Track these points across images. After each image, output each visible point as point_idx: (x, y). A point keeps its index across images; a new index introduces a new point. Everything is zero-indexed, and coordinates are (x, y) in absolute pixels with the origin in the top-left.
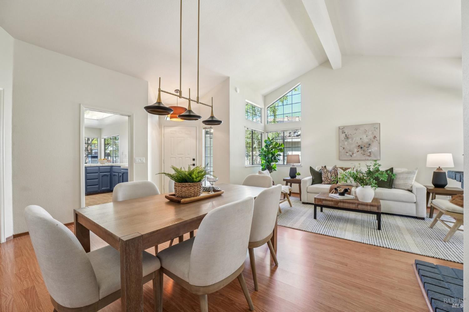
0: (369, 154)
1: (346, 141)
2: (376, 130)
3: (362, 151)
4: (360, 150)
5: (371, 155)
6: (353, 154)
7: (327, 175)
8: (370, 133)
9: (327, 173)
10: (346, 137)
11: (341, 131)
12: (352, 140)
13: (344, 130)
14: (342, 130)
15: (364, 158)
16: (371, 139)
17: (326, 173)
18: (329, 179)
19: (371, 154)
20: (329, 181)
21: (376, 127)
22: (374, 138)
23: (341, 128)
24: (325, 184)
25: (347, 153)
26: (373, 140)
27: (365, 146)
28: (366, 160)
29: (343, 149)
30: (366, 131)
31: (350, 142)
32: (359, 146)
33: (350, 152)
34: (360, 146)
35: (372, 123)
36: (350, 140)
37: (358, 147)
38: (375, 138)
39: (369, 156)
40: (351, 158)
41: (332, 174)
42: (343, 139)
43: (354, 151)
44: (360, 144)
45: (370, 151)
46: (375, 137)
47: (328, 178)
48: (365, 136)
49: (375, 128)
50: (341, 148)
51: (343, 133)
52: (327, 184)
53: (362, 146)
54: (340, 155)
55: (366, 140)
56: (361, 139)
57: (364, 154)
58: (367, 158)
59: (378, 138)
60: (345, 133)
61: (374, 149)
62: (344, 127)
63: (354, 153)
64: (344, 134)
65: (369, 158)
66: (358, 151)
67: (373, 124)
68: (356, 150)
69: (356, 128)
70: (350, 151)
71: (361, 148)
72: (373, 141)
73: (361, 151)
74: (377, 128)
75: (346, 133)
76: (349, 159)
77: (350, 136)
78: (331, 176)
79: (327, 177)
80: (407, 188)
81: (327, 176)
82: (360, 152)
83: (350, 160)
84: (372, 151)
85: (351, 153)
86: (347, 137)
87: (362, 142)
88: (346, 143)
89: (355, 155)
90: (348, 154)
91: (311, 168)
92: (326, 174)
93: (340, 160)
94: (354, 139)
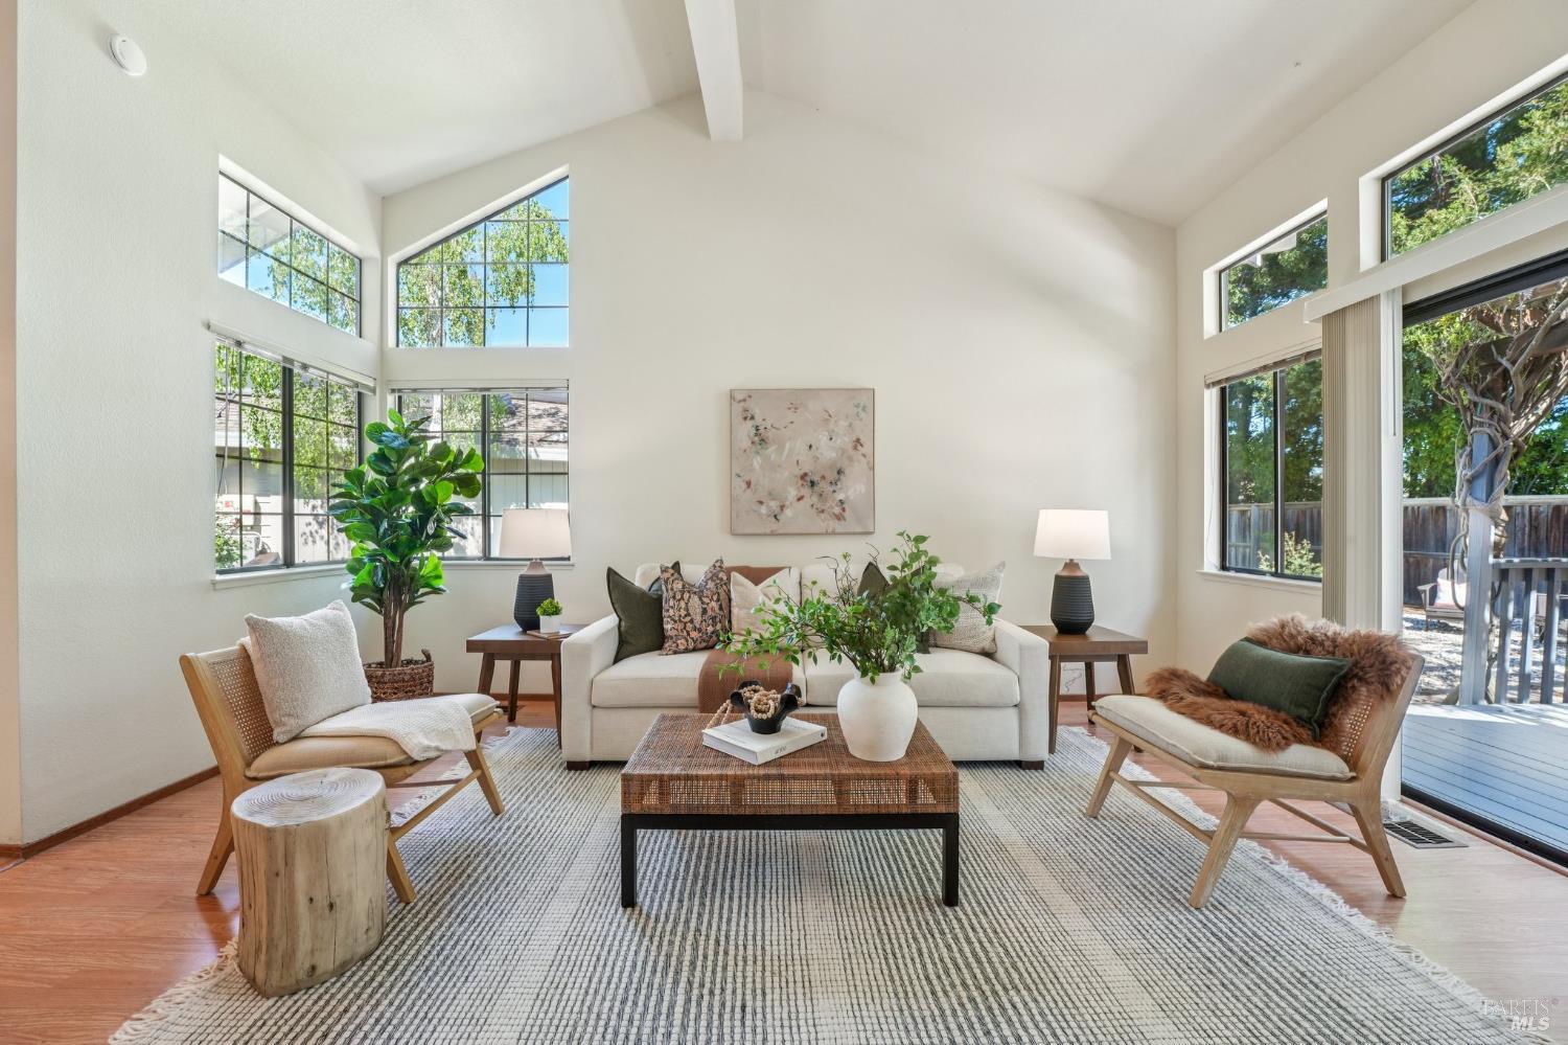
0: (837, 510)
1: (758, 453)
2: (863, 415)
3: (815, 499)
4: (806, 491)
5: (846, 514)
6: (782, 507)
7: (687, 609)
8: (843, 424)
9: (686, 596)
10: (756, 435)
11: (738, 408)
12: (781, 449)
13: (749, 404)
14: (742, 404)
15: (820, 524)
16: (844, 451)
17: (682, 598)
18: (695, 629)
19: (844, 510)
20: (694, 634)
21: (861, 401)
22: (855, 448)
23: (739, 397)
24: (675, 653)
25: (761, 503)
26: (851, 452)
27: (823, 477)
28: (827, 534)
29: (744, 486)
30: (828, 417)
31: (773, 457)
32: (804, 476)
33: (773, 499)
34: (808, 479)
35: (851, 387)
36: (771, 450)
37: (800, 482)
38: (859, 447)
39: (839, 517)
40: (773, 526)
41: (706, 600)
42: (746, 443)
43: (786, 498)
44: (806, 469)
45: (841, 496)
46: (858, 440)
47: (692, 621)
48: (822, 439)
49: (857, 406)
50: (740, 484)
51: (745, 418)
52: (687, 651)
53: (816, 478)
54: (734, 515)
55: (828, 453)
56: (810, 447)
57: (823, 511)
58: (834, 525)
59: (867, 449)
60: (752, 418)
61: (852, 489)
62: (750, 395)
63: (788, 503)
64: (750, 423)
65: (839, 527)
66: (800, 499)
67: (854, 391)
68: (793, 493)
69: (796, 399)
70: (771, 495)
71: (813, 484)
72: (851, 459)
73: (811, 499)
74: (864, 408)
75: (758, 420)
76: (768, 531)
77: (770, 434)
78: (704, 611)
79: (688, 619)
80: (978, 647)
81: (688, 615)
82: (807, 502)
83: (773, 534)
84: (847, 497)
85: (774, 505)
86: (761, 439)
87: (816, 459)
88: (757, 462)
89: (788, 512)
90: (763, 510)
91: (611, 574)
92: (683, 604)
93: (734, 534)
94: (788, 445)
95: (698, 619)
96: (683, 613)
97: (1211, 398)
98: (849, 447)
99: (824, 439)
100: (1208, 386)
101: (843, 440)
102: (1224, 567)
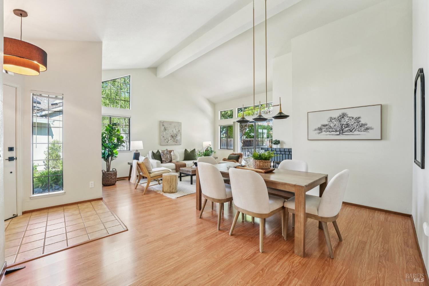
0: (176, 141)
2: (180, 126)
4: (172, 138)
6: (168, 141)
8: (177, 127)
11: (162, 124)
15: (174, 143)
20: (169, 160)
21: (179, 124)
22: (179, 131)
23: (162, 122)
28: (175, 145)
29: (163, 137)
30: (175, 127)
31: (167, 132)
32: (171, 136)
36: (167, 131)
39: (177, 142)
40: (167, 144)
42: (163, 130)
44: (172, 134)
50: (162, 137)
52: (168, 163)
53: (173, 136)
54: (161, 142)
55: (175, 132)
56: (172, 131)
57: (174, 141)
58: (176, 143)
61: (178, 138)
62: (164, 122)
64: (163, 127)
66: (171, 139)
67: (179, 123)
68: (170, 138)
69: (171, 123)
71: (173, 137)
72: (178, 133)
75: (165, 126)
76: (166, 144)
77: (167, 129)
82: (172, 140)
83: (167, 145)
85: (167, 140)
86: (165, 129)
87: (173, 133)
88: (165, 133)
89: (169, 141)
90: (166, 141)
91: (153, 152)
93: (161, 145)
94: (169, 131)
95: (169, 158)
96: (167, 157)
97: (219, 127)
98: (178, 131)
99: (175, 130)
100: (219, 126)
101: (177, 130)
102: (221, 149)
